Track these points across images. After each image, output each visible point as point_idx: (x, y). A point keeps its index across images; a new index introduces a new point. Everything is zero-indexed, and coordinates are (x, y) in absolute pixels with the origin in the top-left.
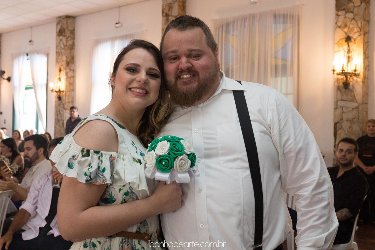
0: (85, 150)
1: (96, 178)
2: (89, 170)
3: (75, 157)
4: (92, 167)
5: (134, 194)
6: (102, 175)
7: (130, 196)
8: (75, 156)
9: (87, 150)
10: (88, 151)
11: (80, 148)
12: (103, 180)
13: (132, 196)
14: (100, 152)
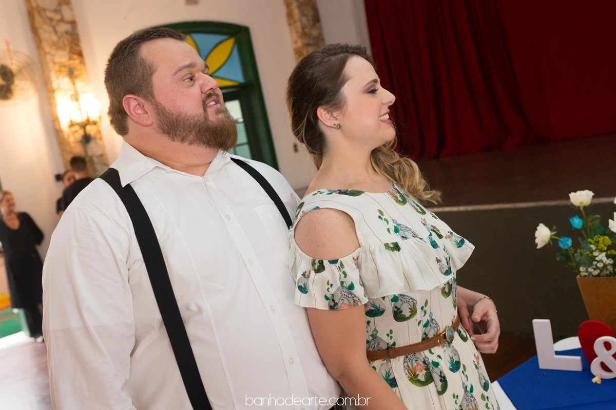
0: (317, 262)
1: (342, 300)
2: (330, 290)
3: (306, 274)
4: (332, 285)
5: (405, 297)
6: (351, 294)
7: (401, 300)
8: (306, 272)
9: (319, 261)
10: (321, 262)
11: (310, 259)
12: (354, 301)
13: (403, 300)
14: (338, 260)
